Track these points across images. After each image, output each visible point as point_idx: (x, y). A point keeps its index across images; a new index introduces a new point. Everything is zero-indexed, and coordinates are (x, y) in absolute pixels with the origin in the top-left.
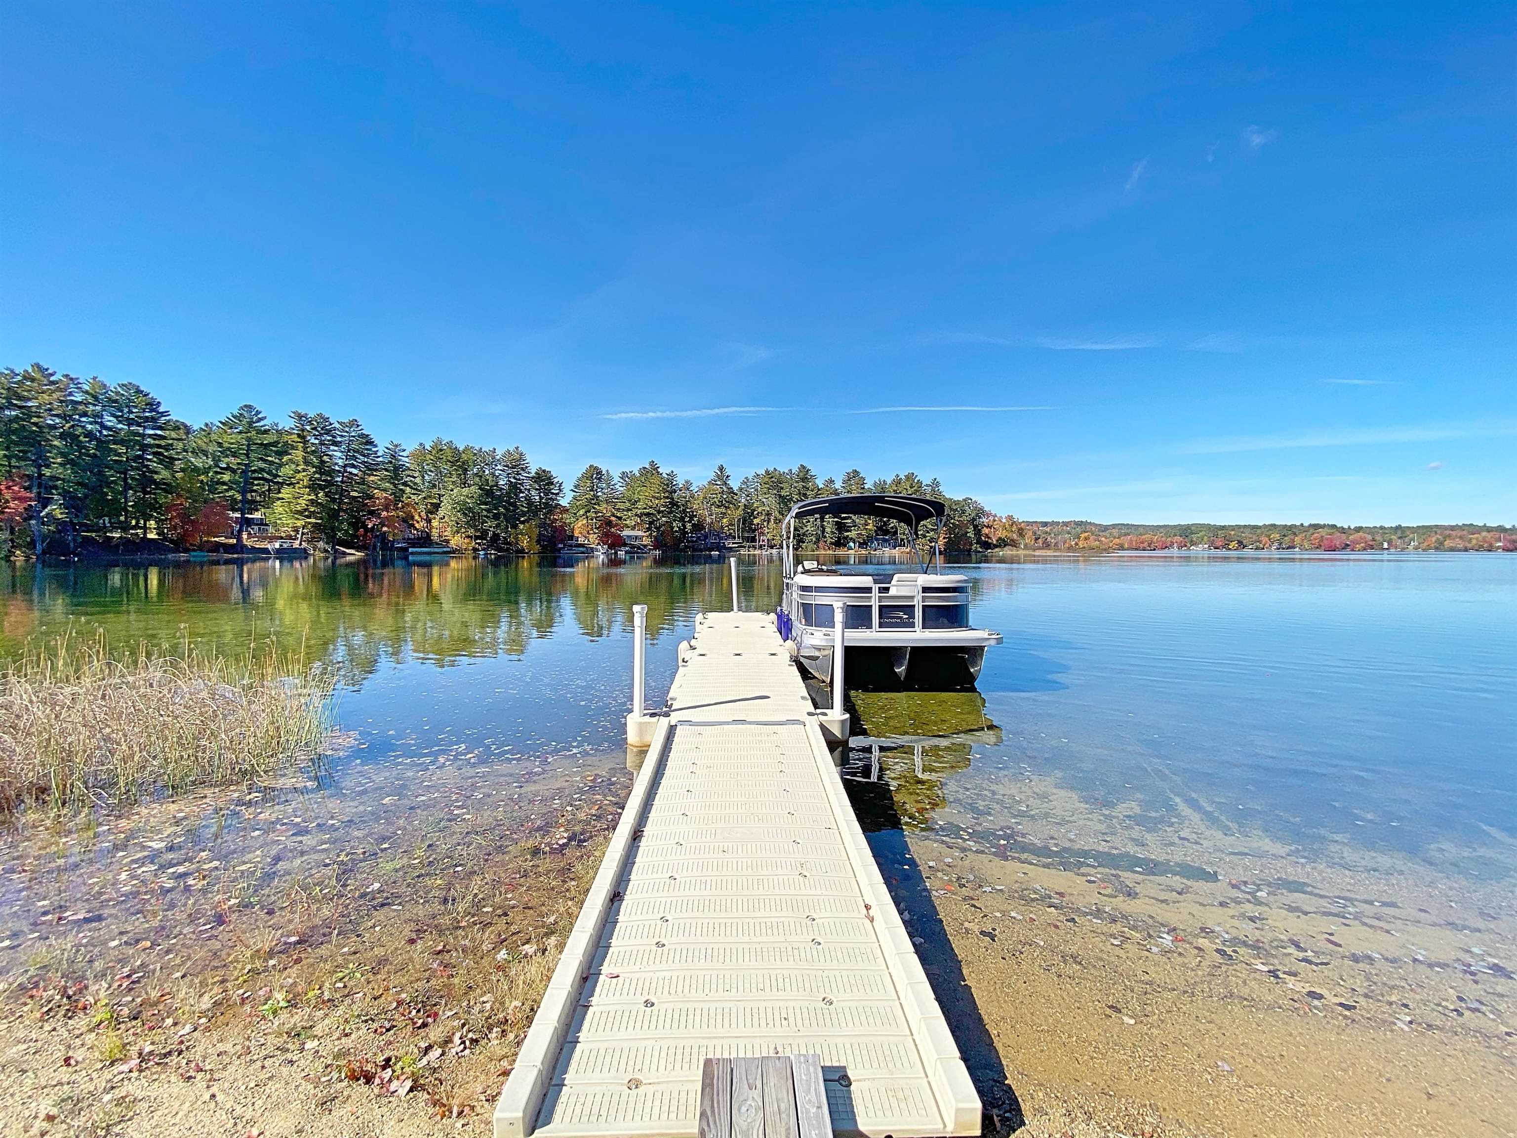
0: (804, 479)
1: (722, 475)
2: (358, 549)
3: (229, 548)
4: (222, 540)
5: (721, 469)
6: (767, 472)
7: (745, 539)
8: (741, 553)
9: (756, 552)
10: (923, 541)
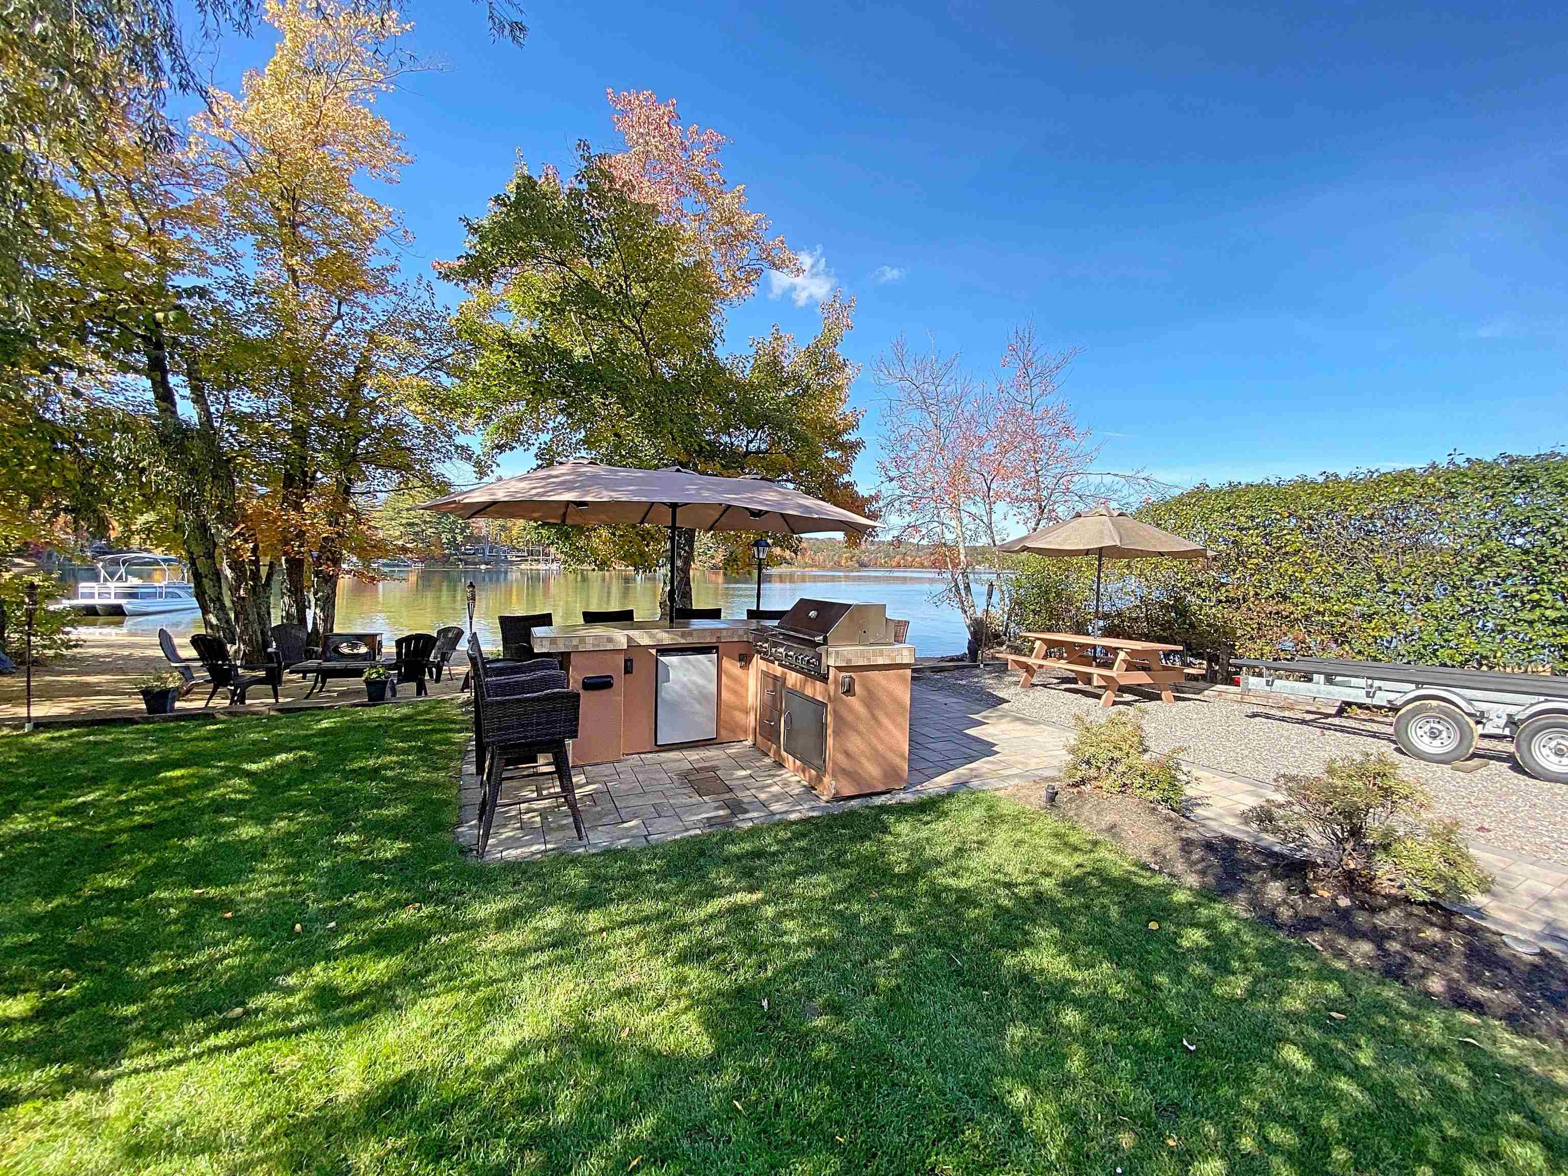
7: (531, 553)
8: (523, 567)
9: (539, 567)
10: (704, 558)
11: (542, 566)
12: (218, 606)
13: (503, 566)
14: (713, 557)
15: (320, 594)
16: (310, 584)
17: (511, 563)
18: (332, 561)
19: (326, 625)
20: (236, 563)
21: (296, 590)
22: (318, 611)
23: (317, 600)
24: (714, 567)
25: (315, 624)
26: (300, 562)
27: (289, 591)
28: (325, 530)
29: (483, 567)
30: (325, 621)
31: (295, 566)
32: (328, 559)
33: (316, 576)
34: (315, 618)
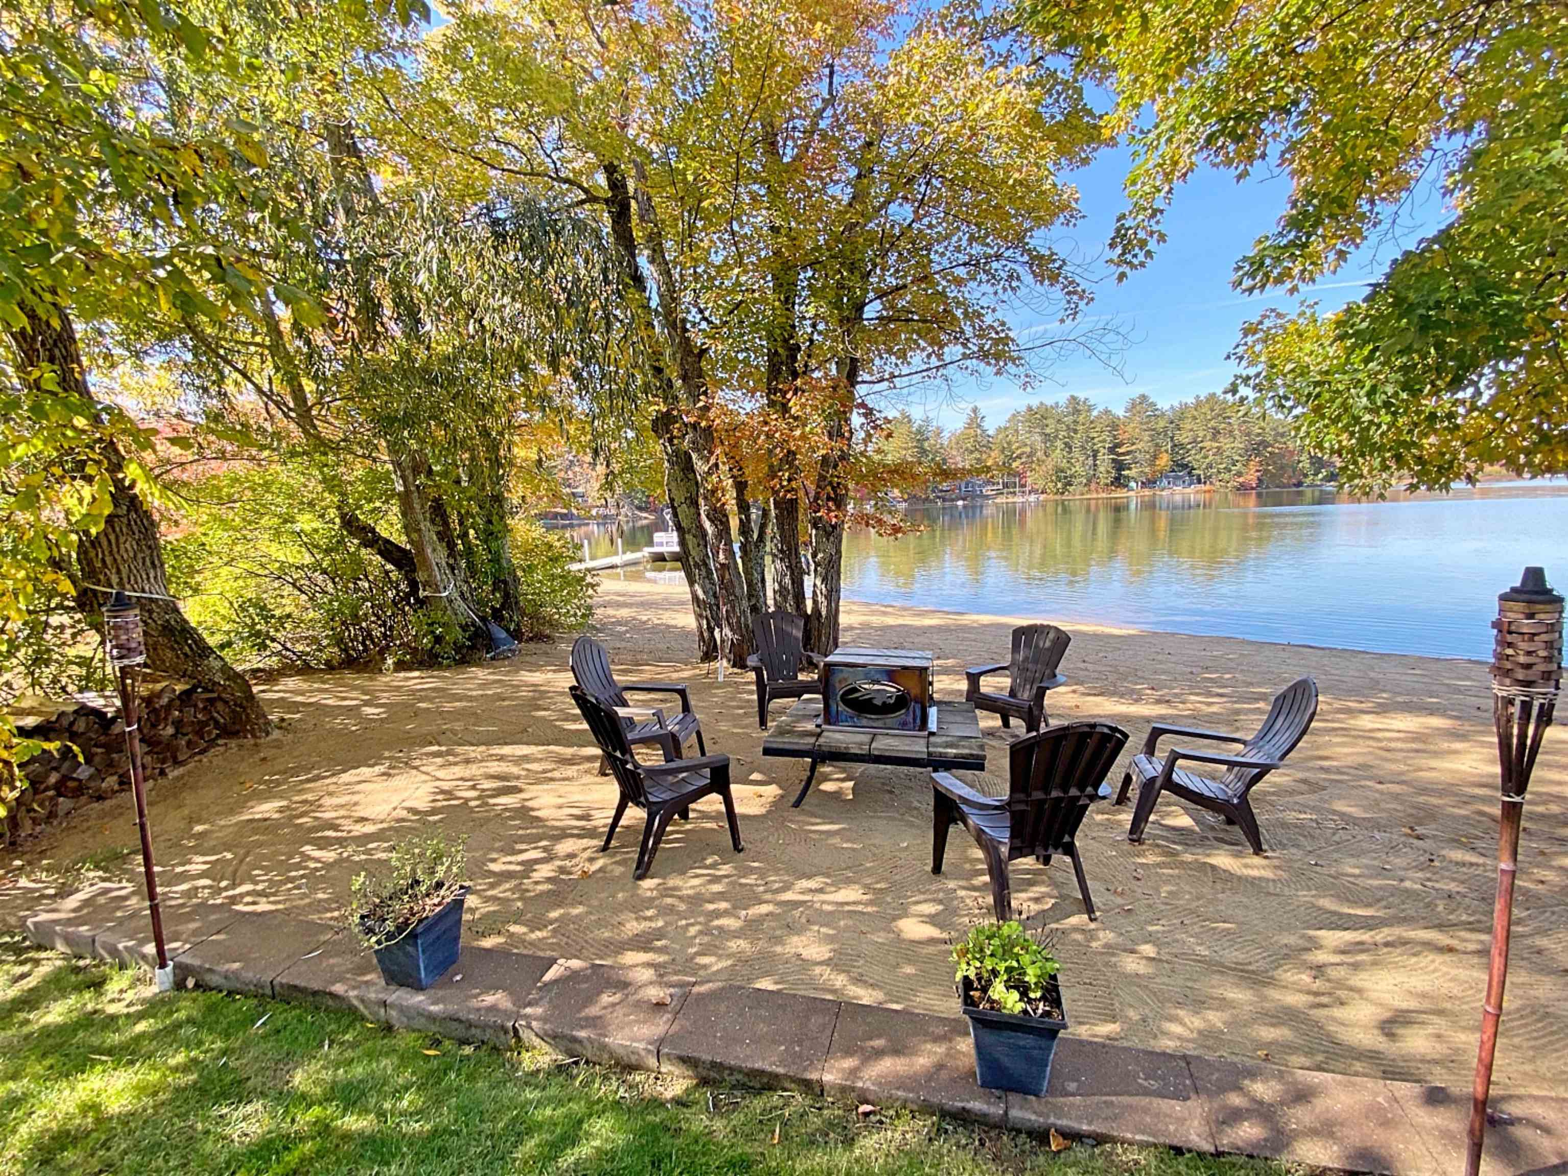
0: (1077, 412)
1: (975, 420)
2: (650, 512)
3: (564, 516)
4: (558, 510)
5: (975, 410)
6: (1030, 409)
7: (1006, 486)
8: (998, 501)
9: (1015, 499)
10: (1227, 476)
11: (1019, 499)
12: (704, 573)
13: (979, 501)
14: (1239, 474)
15: (820, 556)
16: (807, 538)
17: (987, 497)
18: (834, 500)
19: (829, 604)
20: (715, 510)
21: (789, 549)
22: (818, 582)
23: (817, 565)
24: (1243, 488)
25: (815, 602)
26: (794, 503)
27: (782, 551)
28: (823, 446)
29: (960, 503)
30: (828, 597)
31: (787, 509)
32: (829, 498)
33: (815, 526)
34: (814, 592)
